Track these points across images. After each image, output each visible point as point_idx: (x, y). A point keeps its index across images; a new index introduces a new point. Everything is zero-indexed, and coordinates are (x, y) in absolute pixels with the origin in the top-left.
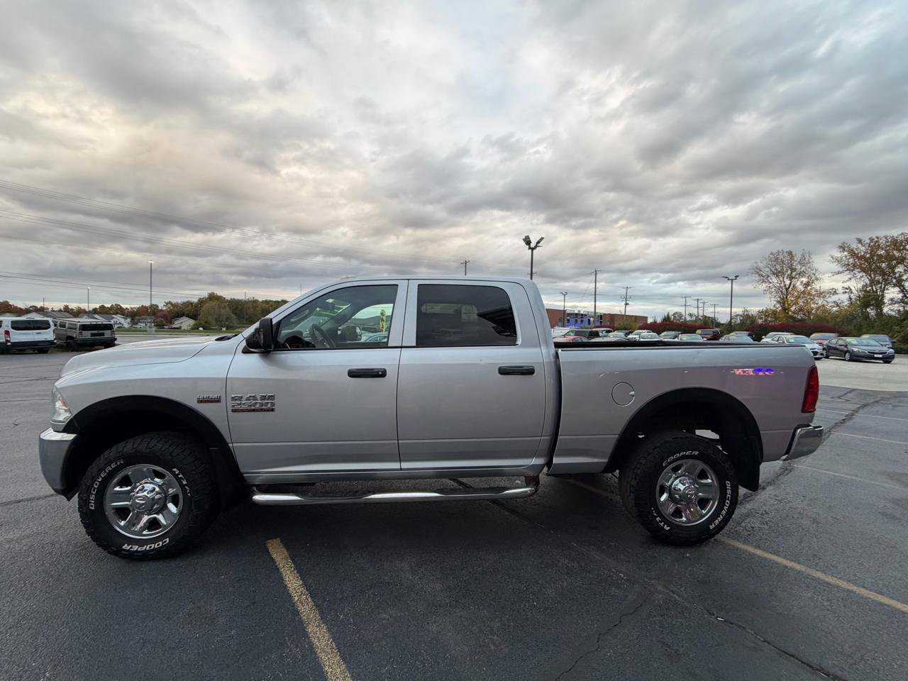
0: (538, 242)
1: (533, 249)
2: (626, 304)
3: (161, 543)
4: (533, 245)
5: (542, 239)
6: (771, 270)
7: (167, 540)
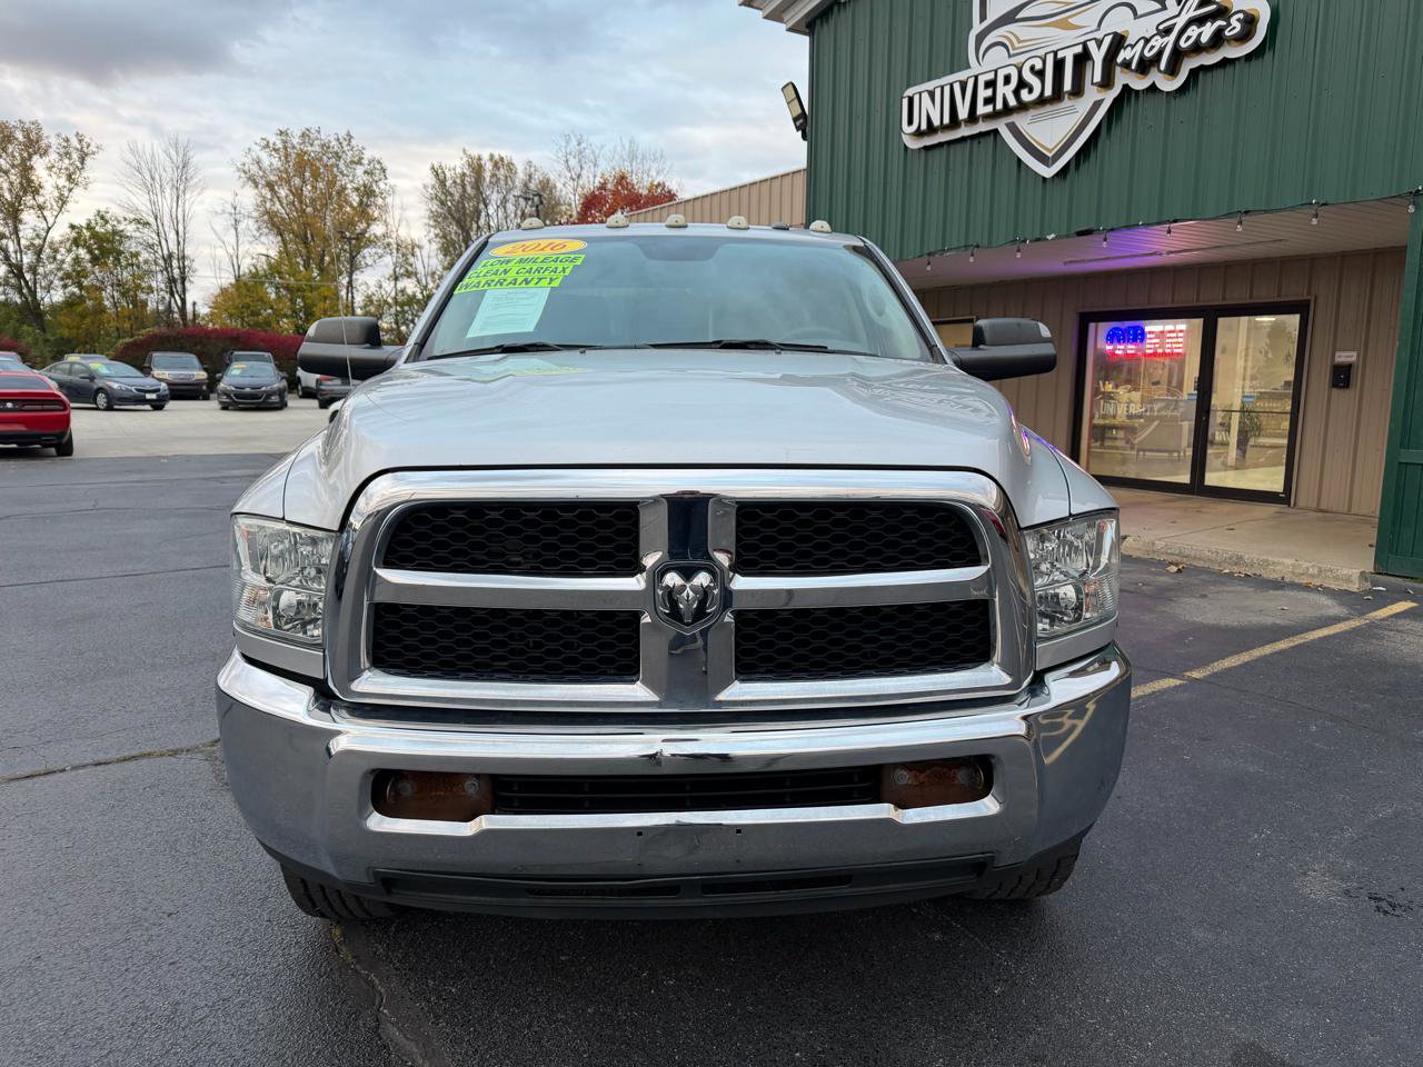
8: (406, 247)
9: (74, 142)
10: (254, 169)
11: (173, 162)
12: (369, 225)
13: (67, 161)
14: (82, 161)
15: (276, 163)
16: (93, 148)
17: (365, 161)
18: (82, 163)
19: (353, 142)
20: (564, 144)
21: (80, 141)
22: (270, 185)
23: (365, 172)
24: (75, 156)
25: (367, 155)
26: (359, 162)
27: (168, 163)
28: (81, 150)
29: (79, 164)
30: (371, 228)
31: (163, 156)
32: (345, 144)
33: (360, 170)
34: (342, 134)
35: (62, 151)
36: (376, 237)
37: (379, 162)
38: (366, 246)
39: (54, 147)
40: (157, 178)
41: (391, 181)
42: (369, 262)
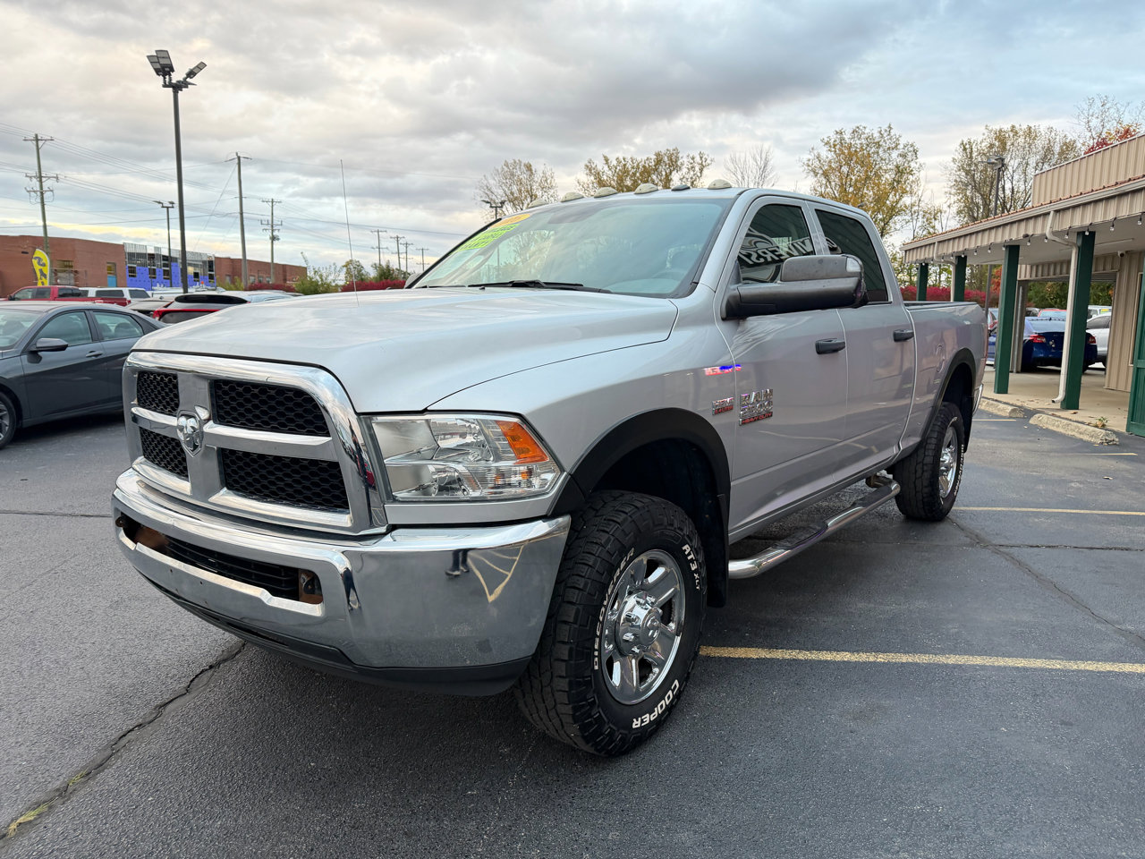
0: (191, 74)
1: (177, 87)
2: (273, 238)
3: (670, 692)
4: (177, 77)
5: (201, 66)
6: (505, 192)
7: (676, 682)
8: (930, 213)
9: (698, 159)
10: (817, 163)
11: (757, 165)
12: (901, 197)
13: (692, 173)
14: (701, 170)
15: (831, 155)
16: (708, 161)
17: (901, 146)
18: (701, 173)
19: (893, 132)
20: (1086, 107)
21: (701, 158)
22: (825, 174)
23: (900, 155)
24: (697, 169)
25: (902, 142)
26: (896, 147)
27: (755, 166)
28: (702, 164)
29: (699, 174)
30: (903, 199)
31: (751, 161)
32: (885, 135)
33: (894, 154)
34: (885, 127)
35: (690, 166)
36: (905, 206)
37: (912, 146)
38: (898, 214)
39: (685, 165)
40: (746, 178)
41: (921, 160)
42: (898, 227)
